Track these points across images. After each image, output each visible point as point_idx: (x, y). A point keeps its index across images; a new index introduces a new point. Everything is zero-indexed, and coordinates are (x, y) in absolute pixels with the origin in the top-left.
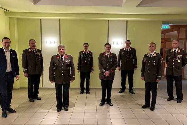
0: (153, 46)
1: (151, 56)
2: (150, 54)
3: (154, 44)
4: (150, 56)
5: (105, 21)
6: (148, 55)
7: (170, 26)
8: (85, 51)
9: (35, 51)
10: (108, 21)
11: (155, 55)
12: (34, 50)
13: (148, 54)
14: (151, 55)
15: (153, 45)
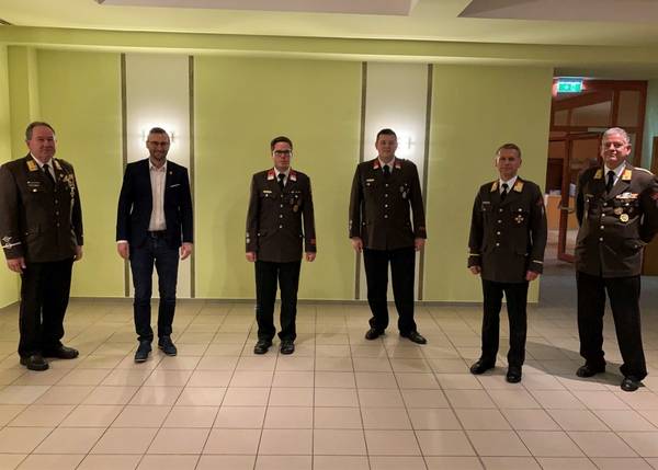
0: (511, 159)
1: (505, 191)
2: (501, 182)
3: (514, 150)
4: (502, 190)
5: (353, 63)
6: (494, 188)
7: (585, 83)
8: (278, 173)
9: (51, 171)
10: (365, 64)
11: (519, 188)
12: (46, 166)
13: (492, 184)
14: (505, 186)
15: (512, 155)
